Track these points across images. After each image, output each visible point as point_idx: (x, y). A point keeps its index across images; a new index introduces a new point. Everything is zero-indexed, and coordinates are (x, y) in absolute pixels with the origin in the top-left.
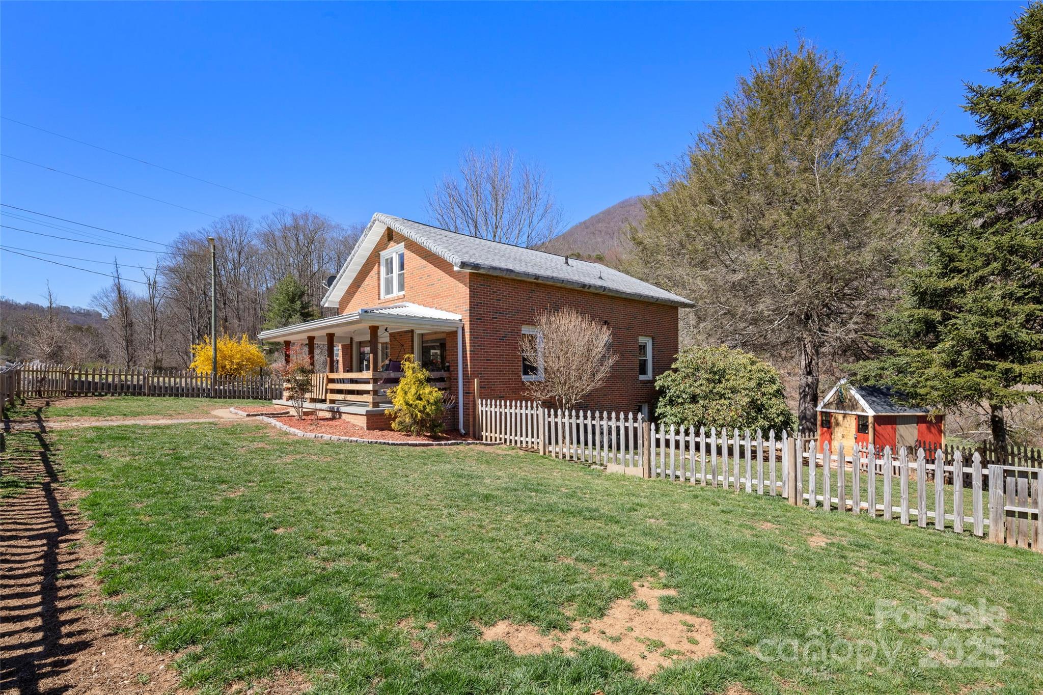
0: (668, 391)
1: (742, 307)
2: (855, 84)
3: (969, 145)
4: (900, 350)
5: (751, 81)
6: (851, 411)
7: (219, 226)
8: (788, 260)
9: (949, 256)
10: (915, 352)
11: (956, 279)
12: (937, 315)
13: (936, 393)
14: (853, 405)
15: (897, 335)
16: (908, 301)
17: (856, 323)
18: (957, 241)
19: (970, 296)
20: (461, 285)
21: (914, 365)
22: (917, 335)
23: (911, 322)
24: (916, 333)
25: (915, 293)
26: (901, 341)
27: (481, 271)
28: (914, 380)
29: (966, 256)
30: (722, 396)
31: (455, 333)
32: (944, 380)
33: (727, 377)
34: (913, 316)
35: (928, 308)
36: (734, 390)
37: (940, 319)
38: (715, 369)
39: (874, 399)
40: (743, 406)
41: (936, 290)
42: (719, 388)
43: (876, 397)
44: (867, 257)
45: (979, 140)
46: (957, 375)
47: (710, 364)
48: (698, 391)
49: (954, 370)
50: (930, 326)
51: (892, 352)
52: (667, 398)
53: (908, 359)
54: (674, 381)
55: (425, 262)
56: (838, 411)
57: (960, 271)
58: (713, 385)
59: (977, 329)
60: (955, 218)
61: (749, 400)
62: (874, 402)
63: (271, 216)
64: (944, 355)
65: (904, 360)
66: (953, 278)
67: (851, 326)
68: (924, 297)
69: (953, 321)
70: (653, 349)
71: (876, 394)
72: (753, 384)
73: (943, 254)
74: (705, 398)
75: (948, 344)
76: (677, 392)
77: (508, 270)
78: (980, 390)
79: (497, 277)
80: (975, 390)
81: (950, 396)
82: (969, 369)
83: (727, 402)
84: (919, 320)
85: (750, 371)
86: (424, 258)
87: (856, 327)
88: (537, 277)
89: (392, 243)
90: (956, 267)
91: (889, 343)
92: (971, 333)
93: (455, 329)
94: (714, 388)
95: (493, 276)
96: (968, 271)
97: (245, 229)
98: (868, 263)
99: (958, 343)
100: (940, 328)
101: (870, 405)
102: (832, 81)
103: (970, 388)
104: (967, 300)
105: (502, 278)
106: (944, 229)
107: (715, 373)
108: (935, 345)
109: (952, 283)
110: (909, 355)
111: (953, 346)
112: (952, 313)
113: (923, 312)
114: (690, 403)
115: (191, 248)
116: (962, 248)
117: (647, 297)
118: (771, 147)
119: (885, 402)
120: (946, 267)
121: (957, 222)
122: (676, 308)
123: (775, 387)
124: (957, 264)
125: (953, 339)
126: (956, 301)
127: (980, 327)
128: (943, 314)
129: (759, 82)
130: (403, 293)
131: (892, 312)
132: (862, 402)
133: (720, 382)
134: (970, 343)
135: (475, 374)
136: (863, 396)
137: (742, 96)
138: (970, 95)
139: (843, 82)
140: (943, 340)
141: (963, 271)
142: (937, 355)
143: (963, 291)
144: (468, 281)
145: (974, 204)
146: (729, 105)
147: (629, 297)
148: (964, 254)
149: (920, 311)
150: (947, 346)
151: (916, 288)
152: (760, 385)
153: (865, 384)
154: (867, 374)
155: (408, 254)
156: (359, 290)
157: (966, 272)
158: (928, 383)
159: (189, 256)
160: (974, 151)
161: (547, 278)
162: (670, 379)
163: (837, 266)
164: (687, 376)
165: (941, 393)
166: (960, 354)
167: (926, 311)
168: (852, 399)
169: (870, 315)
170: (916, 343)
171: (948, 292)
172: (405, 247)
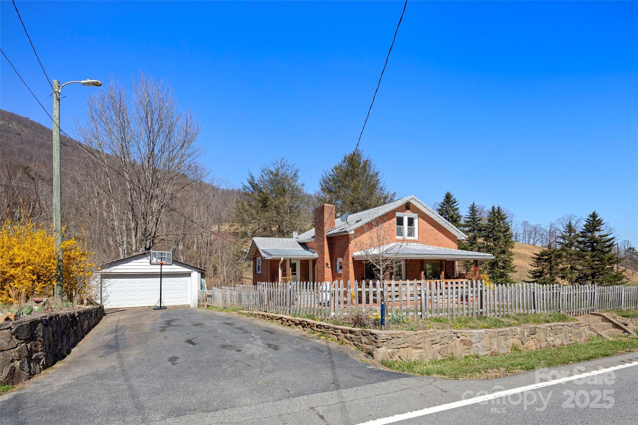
89: (409, 211)
155: (422, 221)
172: (419, 216)
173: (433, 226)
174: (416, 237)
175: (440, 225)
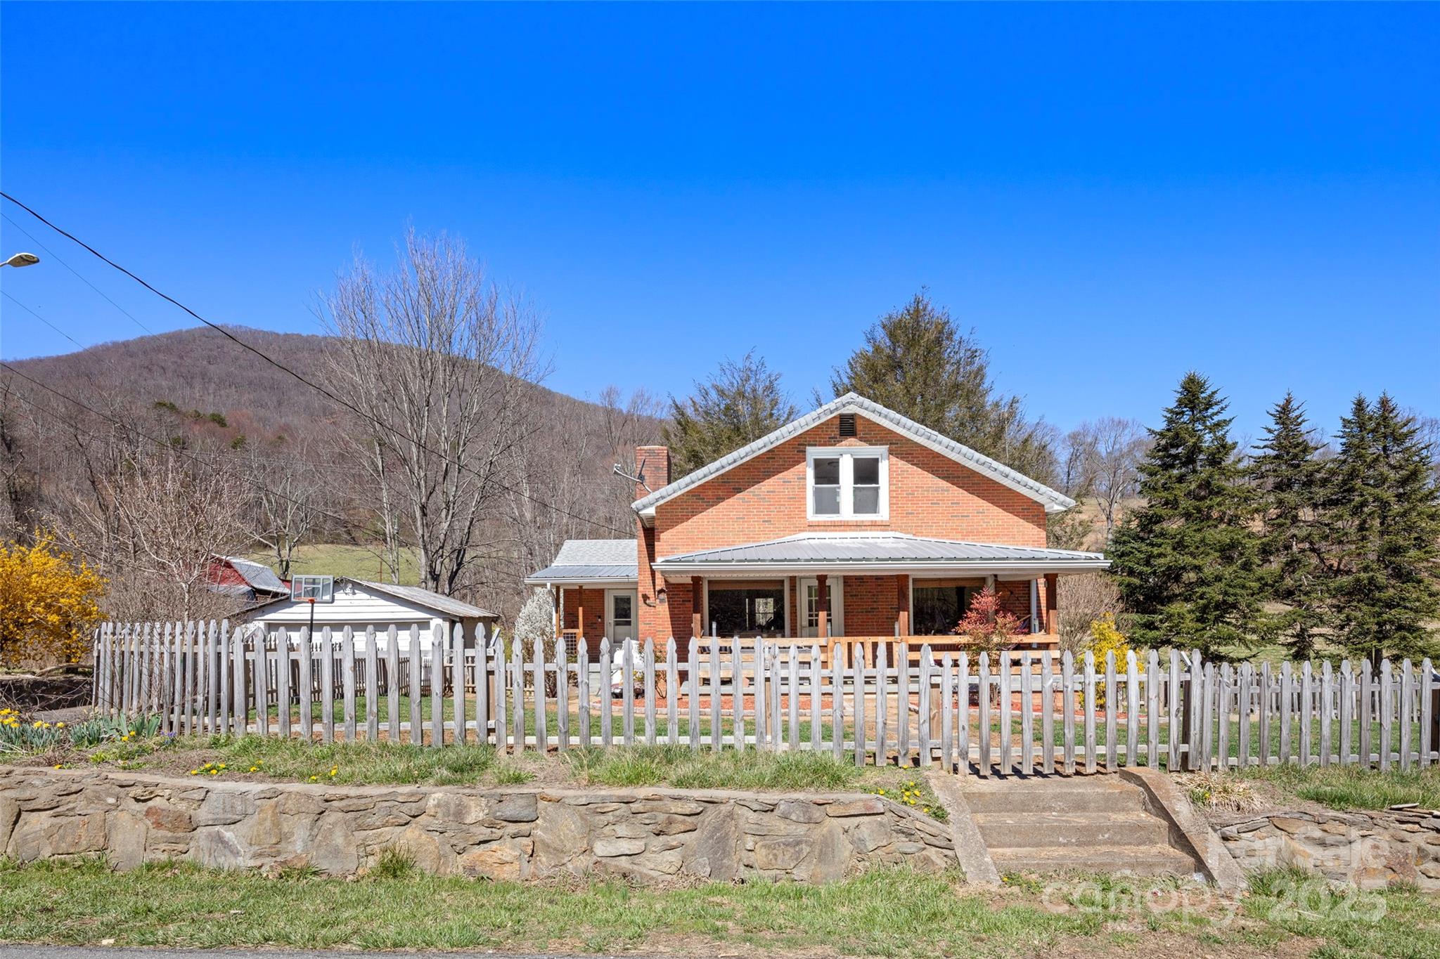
86: (945, 478)
89: (847, 440)
130: (873, 518)
155: (892, 465)
172: (891, 452)
173: (943, 478)
174: (884, 513)
175: (974, 474)
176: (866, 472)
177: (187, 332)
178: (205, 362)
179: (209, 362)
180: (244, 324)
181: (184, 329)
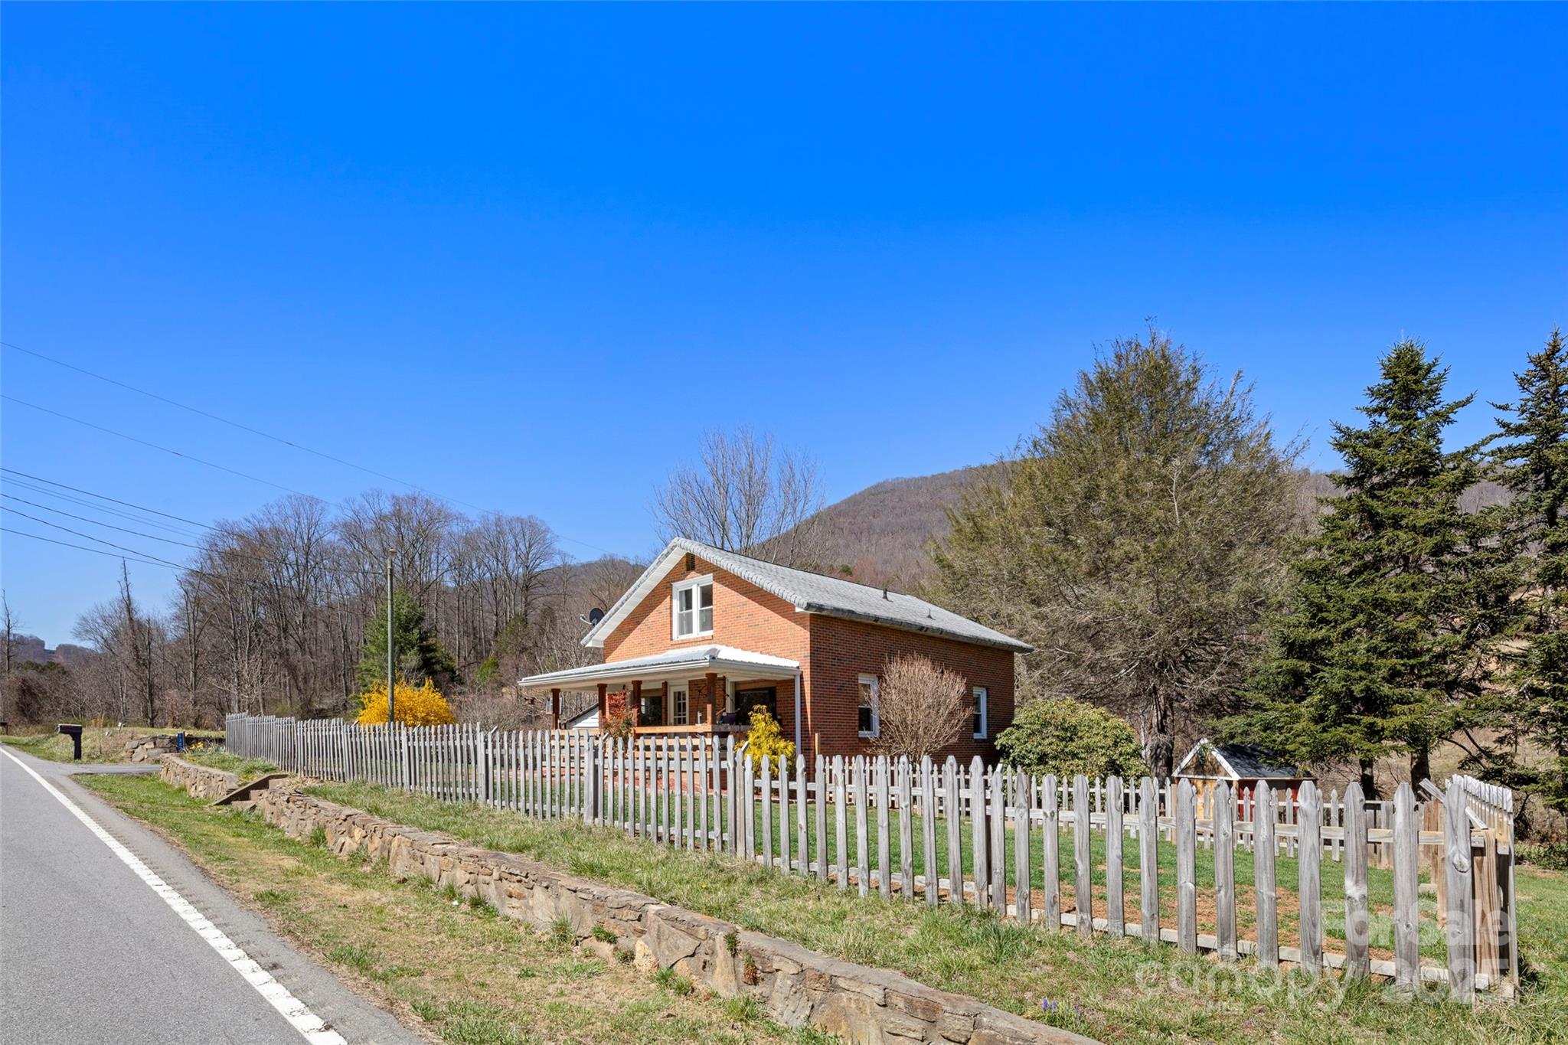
0: (1011, 751)
1: (1090, 654)
2: (1216, 391)
3: (1339, 486)
4: (1269, 704)
5: (1092, 377)
6: (1212, 775)
7: (274, 511)
8: (1143, 598)
9: (1317, 606)
10: (1284, 706)
11: (1324, 631)
12: (1306, 667)
13: (1304, 749)
14: (1214, 769)
15: (1266, 687)
16: (1276, 651)
17: (1221, 674)
18: (1325, 589)
19: (1337, 647)
20: (798, 628)
21: (1282, 719)
22: (1286, 687)
23: (1279, 673)
24: (1284, 686)
25: (1283, 645)
26: (1268, 694)
27: (824, 613)
28: (1282, 737)
29: (1334, 606)
30: (1075, 756)
31: (793, 681)
32: (1312, 735)
33: (1080, 734)
34: (1282, 667)
35: (1297, 658)
36: (1090, 750)
37: (1308, 670)
38: (1066, 725)
39: (1238, 761)
40: (1100, 767)
41: (1305, 642)
42: (1071, 747)
43: (1239, 758)
44: (1232, 599)
45: (1348, 482)
46: (1324, 730)
47: (1060, 718)
48: (1048, 750)
49: (1322, 725)
50: (1298, 677)
51: (1258, 707)
52: (1011, 758)
53: (1277, 714)
54: (1018, 739)
55: (744, 599)
56: (1196, 777)
57: (1327, 622)
58: (1064, 743)
59: (1343, 683)
60: (1323, 565)
61: (1107, 759)
62: (1237, 764)
63: (360, 499)
64: (1312, 709)
65: (1273, 715)
66: (1321, 628)
67: (1214, 677)
68: (1294, 649)
69: (1320, 674)
70: (988, 702)
71: (1239, 755)
72: (1109, 742)
73: (1311, 604)
74: (1055, 758)
75: (1317, 698)
76: (1023, 752)
77: (850, 611)
78: (1346, 744)
79: (835, 618)
80: (1342, 745)
81: (1318, 752)
82: (1336, 724)
83: (1081, 762)
84: (1288, 672)
85: (1104, 728)
86: (744, 594)
87: (1220, 678)
88: (877, 619)
89: (693, 573)
90: (1324, 618)
91: (1254, 697)
92: (1337, 686)
93: (792, 677)
94: (1066, 747)
95: (832, 618)
96: (1336, 622)
97: (316, 517)
98: (1233, 606)
99: (1326, 697)
100: (1308, 681)
101: (1234, 767)
102: (1190, 386)
103: (1337, 743)
104: (1334, 653)
105: (840, 619)
106: (1313, 575)
107: (1066, 730)
108: (1303, 699)
109: (1321, 634)
110: (1277, 710)
111: (1321, 700)
112: (1319, 666)
113: (1292, 663)
114: (1038, 764)
115: (236, 545)
116: (1329, 598)
117: (984, 640)
118: (1123, 465)
119: (1249, 764)
120: (1314, 616)
121: (1326, 569)
122: (1011, 653)
123: (1133, 746)
124: (1324, 614)
125: (1320, 692)
126: (1324, 653)
127: (1346, 681)
128: (1312, 667)
129: (1104, 379)
130: (709, 633)
131: (1259, 662)
132: (1225, 764)
133: (1072, 740)
134: (1336, 697)
135: (815, 729)
136: (1225, 757)
137: (1084, 393)
138: (1338, 436)
139: (1203, 386)
140: (1310, 694)
141: (1331, 622)
142: (1305, 709)
143: (1330, 644)
144: (808, 623)
145: (1342, 551)
146: (1068, 404)
147: (965, 640)
148: (1332, 605)
149: (1289, 662)
150: (1315, 700)
151: (1285, 639)
152: (1116, 744)
153: (1231, 742)
154: (1234, 731)
155: (718, 589)
156: (639, 627)
157: (1333, 624)
158: (1297, 739)
159: (231, 556)
160: (1344, 493)
161: (886, 620)
162: (1013, 737)
163: (1199, 610)
164: (1033, 734)
165: (1309, 749)
166: (1327, 709)
167: (1295, 661)
168: (1215, 760)
169: (1235, 664)
170: (1284, 697)
171: (1315, 643)
172: (716, 579)
174: (715, 628)
175: (757, 588)
176: (707, 597)
177: (860, 494)
178: (871, 518)
179: (874, 517)
180: (900, 476)
181: (857, 493)
